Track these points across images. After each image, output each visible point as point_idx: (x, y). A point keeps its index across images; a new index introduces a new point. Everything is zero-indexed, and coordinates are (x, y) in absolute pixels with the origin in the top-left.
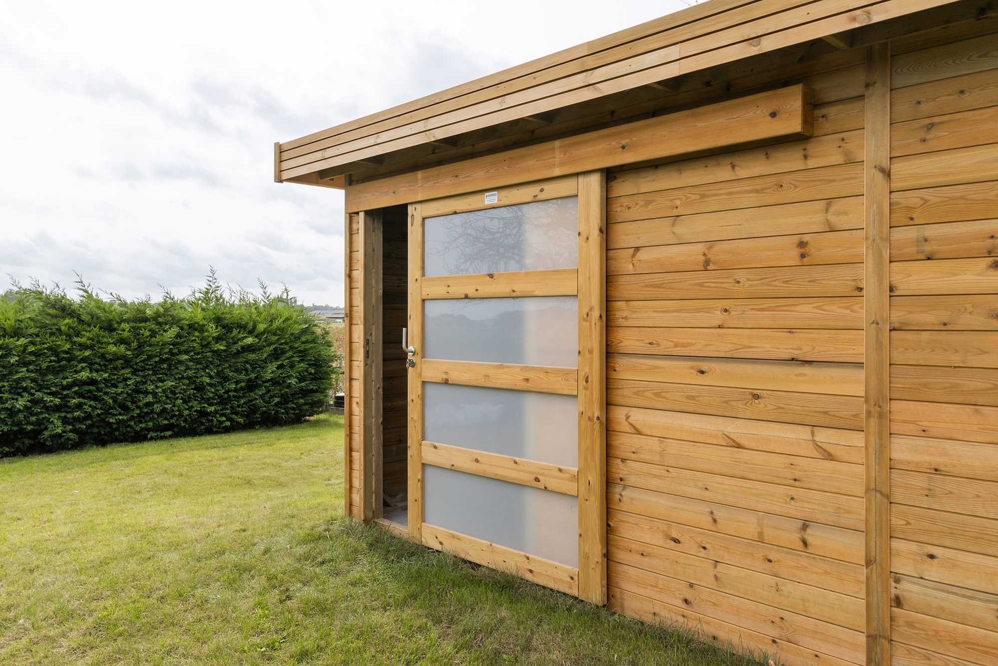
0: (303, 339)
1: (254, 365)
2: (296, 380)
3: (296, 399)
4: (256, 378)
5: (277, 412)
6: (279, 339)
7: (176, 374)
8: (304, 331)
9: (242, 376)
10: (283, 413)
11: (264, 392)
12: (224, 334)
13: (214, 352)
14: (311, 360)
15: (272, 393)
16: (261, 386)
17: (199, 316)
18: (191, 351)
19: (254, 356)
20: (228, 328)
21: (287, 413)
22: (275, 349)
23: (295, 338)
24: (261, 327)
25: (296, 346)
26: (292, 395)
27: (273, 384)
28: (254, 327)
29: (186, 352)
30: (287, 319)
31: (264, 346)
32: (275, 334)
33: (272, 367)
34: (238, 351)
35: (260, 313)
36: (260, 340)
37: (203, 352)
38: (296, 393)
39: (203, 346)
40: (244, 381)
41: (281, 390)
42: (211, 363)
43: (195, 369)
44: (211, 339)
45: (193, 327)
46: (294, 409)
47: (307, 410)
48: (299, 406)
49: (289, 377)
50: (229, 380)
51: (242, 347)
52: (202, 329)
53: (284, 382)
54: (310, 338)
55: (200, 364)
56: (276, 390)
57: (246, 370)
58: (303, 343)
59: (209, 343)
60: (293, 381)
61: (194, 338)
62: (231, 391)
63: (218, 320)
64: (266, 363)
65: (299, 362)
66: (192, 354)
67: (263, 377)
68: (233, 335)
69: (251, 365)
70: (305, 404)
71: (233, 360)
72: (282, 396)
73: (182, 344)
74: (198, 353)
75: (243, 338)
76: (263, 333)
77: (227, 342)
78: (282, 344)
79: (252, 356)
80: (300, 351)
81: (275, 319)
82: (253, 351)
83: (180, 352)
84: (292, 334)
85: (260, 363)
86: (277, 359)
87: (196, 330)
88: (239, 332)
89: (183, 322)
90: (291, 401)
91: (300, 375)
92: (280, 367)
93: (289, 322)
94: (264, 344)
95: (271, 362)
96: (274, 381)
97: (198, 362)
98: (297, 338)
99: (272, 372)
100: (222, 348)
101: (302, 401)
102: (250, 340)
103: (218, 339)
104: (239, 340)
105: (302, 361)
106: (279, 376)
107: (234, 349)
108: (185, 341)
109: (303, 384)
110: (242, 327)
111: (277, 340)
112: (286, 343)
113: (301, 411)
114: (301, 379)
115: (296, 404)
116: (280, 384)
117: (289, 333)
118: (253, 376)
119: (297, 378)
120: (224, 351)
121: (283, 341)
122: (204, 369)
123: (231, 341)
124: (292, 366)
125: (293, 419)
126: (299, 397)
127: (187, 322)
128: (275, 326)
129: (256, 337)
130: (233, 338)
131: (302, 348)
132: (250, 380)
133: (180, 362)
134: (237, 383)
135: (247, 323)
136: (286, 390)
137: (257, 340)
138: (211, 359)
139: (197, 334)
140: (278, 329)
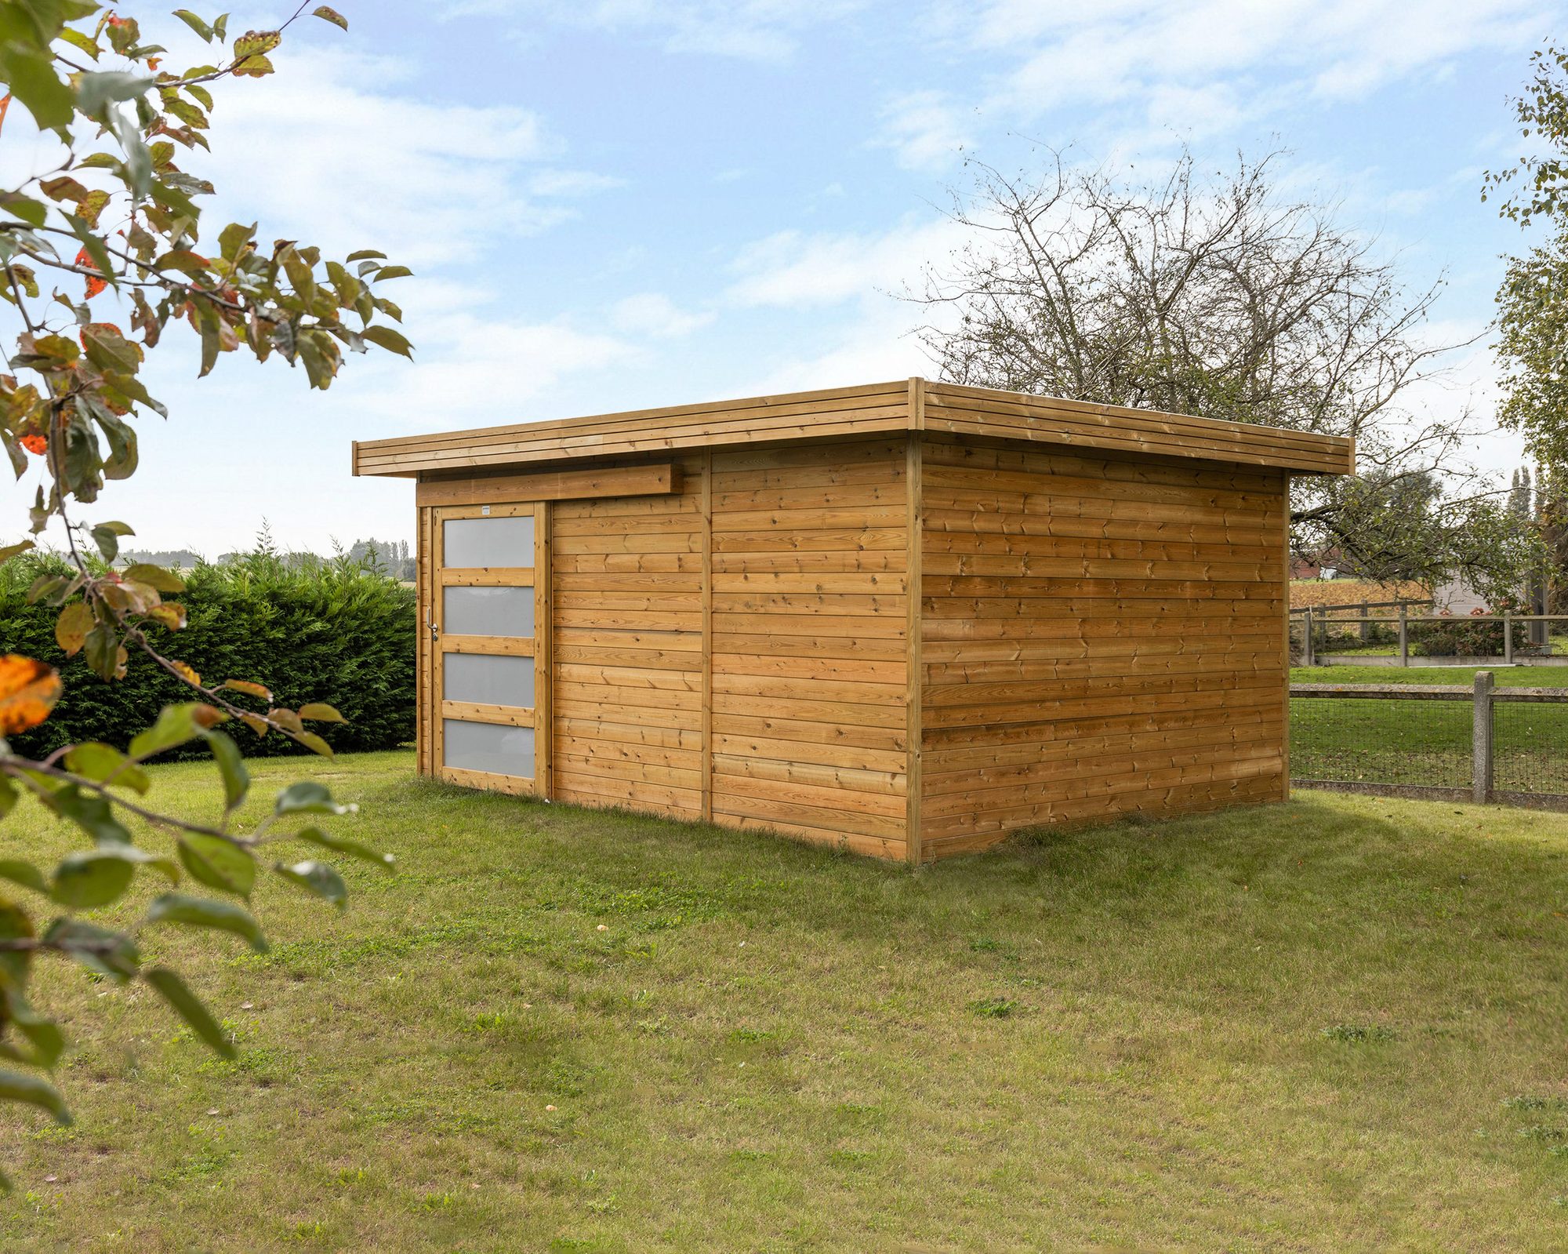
0: (397, 626)
1: (325, 660)
2: (386, 684)
3: (387, 713)
4: (328, 680)
5: (358, 732)
6: (361, 625)
7: (217, 671)
8: (398, 615)
9: (309, 677)
10: (367, 733)
11: (339, 700)
12: (282, 617)
13: (268, 641)
14: (408, 657)
15: (351, 703)
16: (335, 692)
17: (247, 590)
18: (237, 640)
19: (324, 648)
20: (288, 608)
21: (373, 733)
22: (356, 639)
23: (385, 623)
24: (336, 607)
25: (387, 635)
26: (381, 706)
27: (353, 690)
28: (325, 607)
29: (231, 642)
30: (372, 596)
31: (339, 635)
32: (355, 618)
33: (351, 665)
34: (302, 641)
35: (333, 587)
36: (333, 625)
37: (253, 642)
38: (386, 705)
39: (253, 634)
40: (310, 684)
41: (364, 700)
42: (264, 656)
43: (242, 665)
44: (264, 623)
45: (239, 606)
46: (383, 727)
47: (403, 730)
48: (391, 723)
49: (376, 680)
50: (290, 682)
51: (309, 636)
52: (251, 609)
53: (369, 687)
54: (408, 624)
55: (251, 658)
56: (357, 698)
57: (314, 669)
58: (398, 631)
59: (261, 629)
60: (382, 686)
61: (240, 622)
62: (293, 697)
63: (274, 597)
64: (343, 659)
65: (391, 659)
66: (239, 643)
67: (337, 679)
68: (294, 618)
69: (321, 662)
70: (400, 721)
71: (295, 655)
72: (366, 708)
73: (224, 630)
74: (247, 644)
75: (309, 623)
76: (336, 616)
77: (287, 629)
78: (365, 632)
79: (322, 649)
80: (392, 644)
81: (354, 595)
82: (324, 642)
83: (222, 642)
84: (381, 618)
85: (333, 659)
86: (358, 654)
87: (242, 610)
88: (304, 615)
89: (225, 599)
90: (379, 716)
91: (392, 677)
92: (362, 665)
93: (376, 600)
94: (340, 631)
95: (350, 658)
96: (354, 686)
97: (246, 655)
98: (388, 624)
99: (352, 672)
100: (281, 636)
101: (395, 716)
102: (318, 626)
103: (274, 624)
104: (303, 625)
105: (395, 657)
106: (361, 679)
107: (297, 638)
108: (228, 627)
109: (396, 691)
110: (308, 607)
111: (359, 627)
112: (372, 631)
113: (394, 731)
114: (394, 684)
115: (386, 720)
116: (363, 690)
117: (376, 615)
118: (324, 677)
119: (389, 682)
120: (283, 641)
121: (366, 628)
122: (255, 666)
123: (292, 626)
124: (381, 665)
125: (382, 743)
126: (391, 711)
127: (231, 600)
128: (354, 606)
129: (328, 621)
130: (294, 623)
131: (394, 639)
132: (319, 684)
133: (223, 655)
134: (301, 686)
135: (315, 602)
136: (372, 699)
137: (329, 626)
138: (264, 652)
139: (245, 616)
140: (359, 609)
